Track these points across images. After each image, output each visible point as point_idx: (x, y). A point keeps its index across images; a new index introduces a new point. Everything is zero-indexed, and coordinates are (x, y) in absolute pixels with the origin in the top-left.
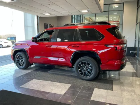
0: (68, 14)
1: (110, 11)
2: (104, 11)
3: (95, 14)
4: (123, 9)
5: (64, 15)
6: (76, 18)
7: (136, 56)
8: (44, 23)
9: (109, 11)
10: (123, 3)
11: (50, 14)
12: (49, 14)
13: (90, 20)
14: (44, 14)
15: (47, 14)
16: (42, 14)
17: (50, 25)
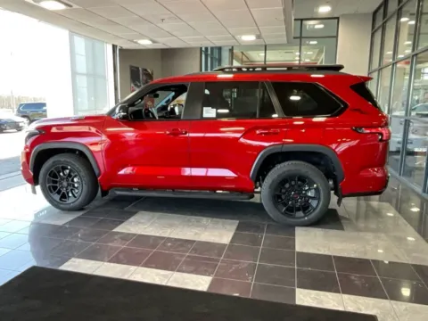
0: (203, 43)
1: (305, 37)
3: (266, 46)
4: (335, 34)
5: (188, 46)
6: (209, 52)
9: (301, 38)
10: (338, 18)
11: (154, 42)
13: (244, 57)
14: (136, 43)
15: (145, 43)
16: (132, 41)
17: (146, 70)
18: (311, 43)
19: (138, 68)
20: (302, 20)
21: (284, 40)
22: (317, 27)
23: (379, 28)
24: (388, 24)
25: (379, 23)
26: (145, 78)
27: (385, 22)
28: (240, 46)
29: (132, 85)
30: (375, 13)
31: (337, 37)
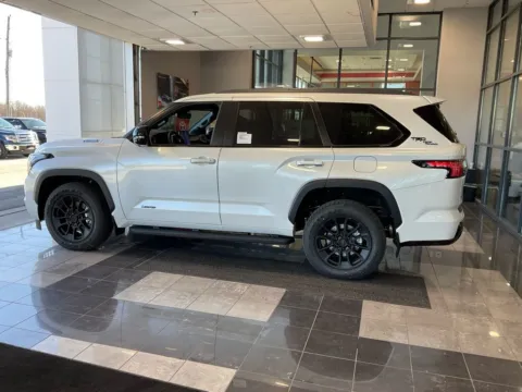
0: (252, 44)
1: (395, 38)
2: (377, 39)
3: (341, 50)
4: (437, 35)
6: (266, 57)
7: (479, 201)
8: (159, 74)
9: (389, 39)
10: (441, 13)
11: (187, 42)
12: (182, 43)
13: (315, 64)
14: (164, 43)
15: (176, 43)
16: (157, 40)
17: (178, 79)
18: (405, 46)
19: (168, 77)
20: (391, 15)
21: (363, 42)
22: (412, 24)
23: (496, 27)
24: (508, 22)
25: (497, 19)
26: (177, 90)
27: (505, 20)
28: (304, 49)
29: (160, 99)
30: (492, 7)
31: (438, 38)
